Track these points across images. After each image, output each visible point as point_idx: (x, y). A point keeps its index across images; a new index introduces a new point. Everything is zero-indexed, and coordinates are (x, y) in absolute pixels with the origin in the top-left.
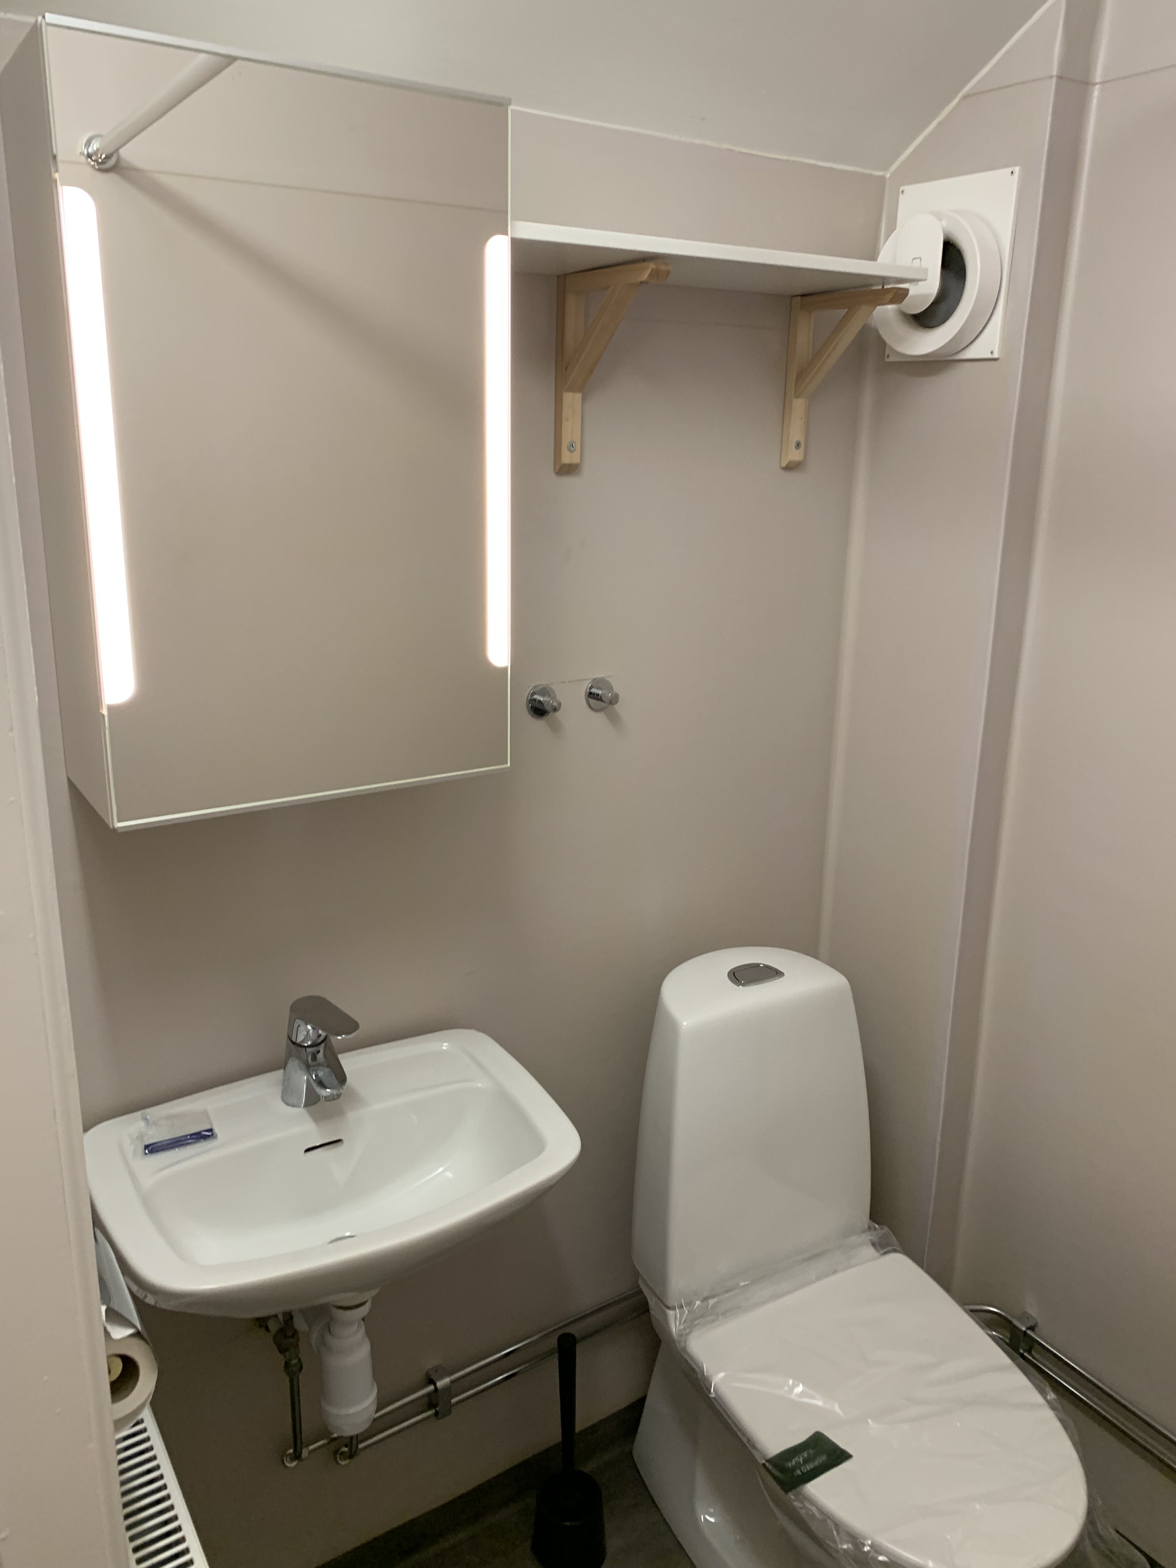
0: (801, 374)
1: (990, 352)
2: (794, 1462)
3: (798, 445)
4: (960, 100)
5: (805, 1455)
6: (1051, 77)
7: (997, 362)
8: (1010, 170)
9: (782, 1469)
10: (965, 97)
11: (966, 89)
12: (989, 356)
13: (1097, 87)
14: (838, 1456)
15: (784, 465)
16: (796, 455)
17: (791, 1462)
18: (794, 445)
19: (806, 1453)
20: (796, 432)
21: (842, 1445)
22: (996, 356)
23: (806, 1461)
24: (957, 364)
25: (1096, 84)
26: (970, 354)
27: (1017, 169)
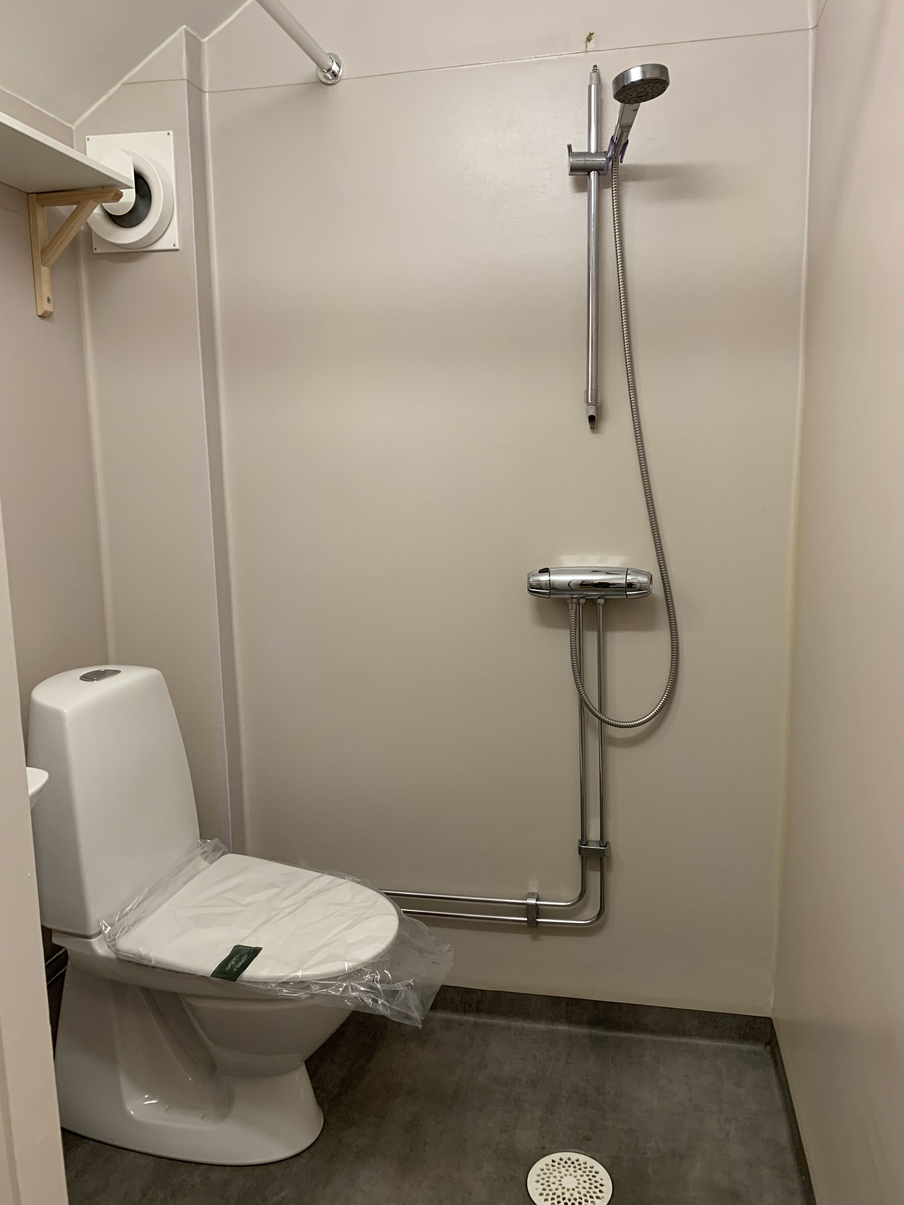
0: (44, 251)
1: (173, 245)
2: (229, 966)
3: (49, 300)
4: (121, 86)
5: (234, 959)
6: (183, 80)
7: (177, 252)
8: (167, 132)
9: (224, 973)
10: (125, 84)
11: (125, 79)
12: (172, 247)
13: (207, 94)
14: (254, 952)
15: (40, 313)
16: (48, 307)
17: (228, 966)
18: (46, 299)
19: (234, 958)
20: (46, 290)
21: (254, 945)
22: (177, 247)
23: (237, 962)
24: (150, 253)
25: (206, 92)
26: (158, 246)
27: (171, 132)
